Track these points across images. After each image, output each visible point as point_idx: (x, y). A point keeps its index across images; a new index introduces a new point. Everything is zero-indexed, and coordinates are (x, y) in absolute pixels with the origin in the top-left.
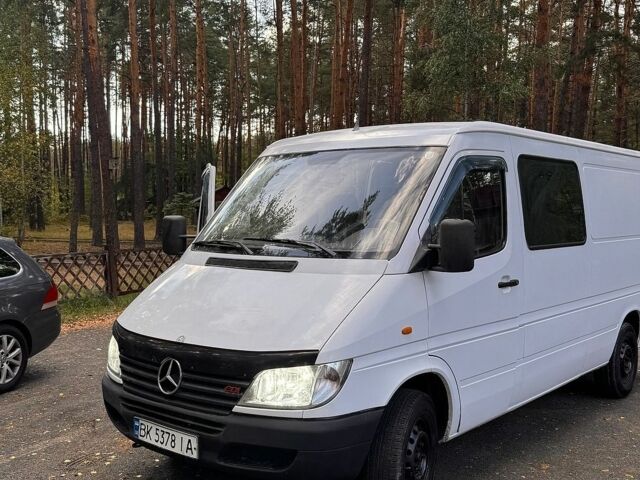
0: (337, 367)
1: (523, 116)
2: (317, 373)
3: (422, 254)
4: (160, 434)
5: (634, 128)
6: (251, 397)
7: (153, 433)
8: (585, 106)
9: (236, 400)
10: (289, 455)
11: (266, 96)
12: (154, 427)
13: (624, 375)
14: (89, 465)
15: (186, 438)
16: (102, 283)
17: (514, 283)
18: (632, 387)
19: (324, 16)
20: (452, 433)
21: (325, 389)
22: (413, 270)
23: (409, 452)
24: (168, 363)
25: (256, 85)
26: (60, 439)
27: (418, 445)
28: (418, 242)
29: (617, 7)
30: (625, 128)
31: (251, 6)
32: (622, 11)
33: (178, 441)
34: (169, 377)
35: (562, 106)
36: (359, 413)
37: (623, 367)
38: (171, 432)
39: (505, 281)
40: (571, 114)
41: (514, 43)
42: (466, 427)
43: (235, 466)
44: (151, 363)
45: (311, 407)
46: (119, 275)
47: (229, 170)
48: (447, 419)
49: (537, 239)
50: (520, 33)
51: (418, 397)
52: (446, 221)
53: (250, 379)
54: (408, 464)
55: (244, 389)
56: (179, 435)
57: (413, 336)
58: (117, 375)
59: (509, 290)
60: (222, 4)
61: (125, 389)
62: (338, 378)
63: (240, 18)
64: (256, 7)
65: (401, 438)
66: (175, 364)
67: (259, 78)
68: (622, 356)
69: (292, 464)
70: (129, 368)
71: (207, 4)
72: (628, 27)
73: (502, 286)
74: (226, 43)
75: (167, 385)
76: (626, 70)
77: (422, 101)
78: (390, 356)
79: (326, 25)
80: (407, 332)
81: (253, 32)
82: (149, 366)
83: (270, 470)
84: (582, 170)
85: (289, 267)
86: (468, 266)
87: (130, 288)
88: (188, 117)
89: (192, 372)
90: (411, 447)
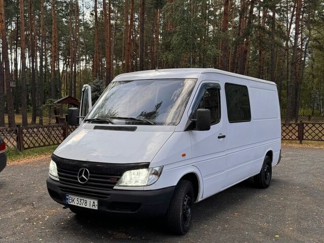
0: (157, 169)
1: (215, 63)
2: (150, 172)
3: (189, 124)
4: (79, 200)
5: (267, 70)
6: (121, 182)
7: (76, 201)
8: (245, 59)
9: (115, 184)
10: (139, 205)
11: (88, 50)
12: (76, 198)
13: (266, 178)
14: (37, 220)
15: (92, 201)
16: (15, 143)
17: (224, 137)
18: (269, 184)
19: (118, 11)
20: (200, 199)
21: (153, 179)
22: (186, 130)
23: (185, 205)
24: (82, 170)
25: (83, 44)
26: (19, 211)
27: (187, 203)
28: (187, 119)
29: (259, 13)
30: (262, 70)
31: (80, 4)
32: (261, 15)
33: (88, 203)
34: (83, 176)
35: (234, 59)
36: (165, 188)
37: (266, 175)
38: (85, 199)
39: (220, 136)
40: (237, 63)
41: (211, 28)
42: (205, 197)
43: (114, 211)
44: (74, 171)
45: (147, 185)
46: (24, 140)
47: (68, 87)
48: (198, 193)
49: (232, 119)
50: (214, 23)
51: (188, 183)
52: (199, 110)
53: (121, 175)
54: (184, 210)
55: (118, 179)
56: (88, 200)
57: (186, 157)
58: (56, 177)
59: (222, 139)
60: (65, 2)
61: (61, 183)
62: (158, 174)
63: (74, 10)
64: (83, 5)
65: (182, 198)
66: (86, 170)
67: (84, 41)
68: (265, 170)
69: (140, 209)
70: (62, 174)
71: (57, 2)
72: (264, 22)
73: (219, 137)
74: (66, 22)
75: (82, 179)
76: (263, 42)
77: (170, 56)
78: (177, 165)
79: (119, 15)
80: (184, 155)
81: (81, 17)
82: (73, 172)
83: (130, 212)
84: (249, 90)
85: (133, 129)
86: (208, 129)
87: (29, 146)
88: (46, 60)
89: (94, 173)
90: (185, 203)
